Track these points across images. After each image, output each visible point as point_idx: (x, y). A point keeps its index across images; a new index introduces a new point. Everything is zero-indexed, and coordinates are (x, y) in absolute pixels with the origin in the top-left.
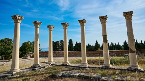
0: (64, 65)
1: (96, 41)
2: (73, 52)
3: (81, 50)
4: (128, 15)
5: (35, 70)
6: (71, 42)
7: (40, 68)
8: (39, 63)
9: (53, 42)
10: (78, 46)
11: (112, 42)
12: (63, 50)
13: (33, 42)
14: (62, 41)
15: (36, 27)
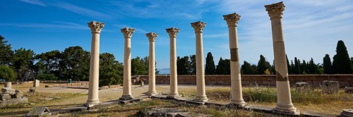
0: (170, 98)
1: (261, 56)
2: (220, 77)
3: (230, 74)
4: (273, 11)
5: (124, 103)
6: (210, 57)
7: (131, 102)
8: (130, 94)
9: (178, 58)
10: (225, 67)
11: (296, 58)
12: (195, 72)
13: (146, 58)
14: (193, 57)
15: (127, 38)
